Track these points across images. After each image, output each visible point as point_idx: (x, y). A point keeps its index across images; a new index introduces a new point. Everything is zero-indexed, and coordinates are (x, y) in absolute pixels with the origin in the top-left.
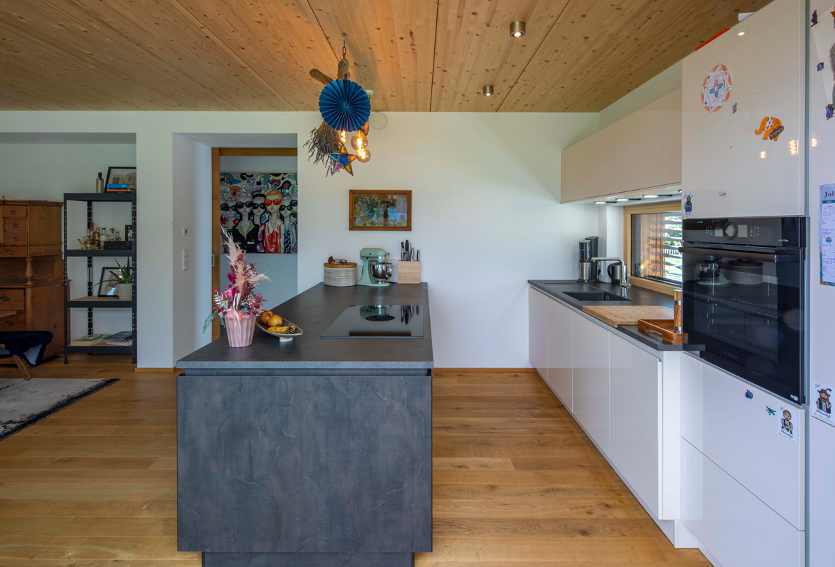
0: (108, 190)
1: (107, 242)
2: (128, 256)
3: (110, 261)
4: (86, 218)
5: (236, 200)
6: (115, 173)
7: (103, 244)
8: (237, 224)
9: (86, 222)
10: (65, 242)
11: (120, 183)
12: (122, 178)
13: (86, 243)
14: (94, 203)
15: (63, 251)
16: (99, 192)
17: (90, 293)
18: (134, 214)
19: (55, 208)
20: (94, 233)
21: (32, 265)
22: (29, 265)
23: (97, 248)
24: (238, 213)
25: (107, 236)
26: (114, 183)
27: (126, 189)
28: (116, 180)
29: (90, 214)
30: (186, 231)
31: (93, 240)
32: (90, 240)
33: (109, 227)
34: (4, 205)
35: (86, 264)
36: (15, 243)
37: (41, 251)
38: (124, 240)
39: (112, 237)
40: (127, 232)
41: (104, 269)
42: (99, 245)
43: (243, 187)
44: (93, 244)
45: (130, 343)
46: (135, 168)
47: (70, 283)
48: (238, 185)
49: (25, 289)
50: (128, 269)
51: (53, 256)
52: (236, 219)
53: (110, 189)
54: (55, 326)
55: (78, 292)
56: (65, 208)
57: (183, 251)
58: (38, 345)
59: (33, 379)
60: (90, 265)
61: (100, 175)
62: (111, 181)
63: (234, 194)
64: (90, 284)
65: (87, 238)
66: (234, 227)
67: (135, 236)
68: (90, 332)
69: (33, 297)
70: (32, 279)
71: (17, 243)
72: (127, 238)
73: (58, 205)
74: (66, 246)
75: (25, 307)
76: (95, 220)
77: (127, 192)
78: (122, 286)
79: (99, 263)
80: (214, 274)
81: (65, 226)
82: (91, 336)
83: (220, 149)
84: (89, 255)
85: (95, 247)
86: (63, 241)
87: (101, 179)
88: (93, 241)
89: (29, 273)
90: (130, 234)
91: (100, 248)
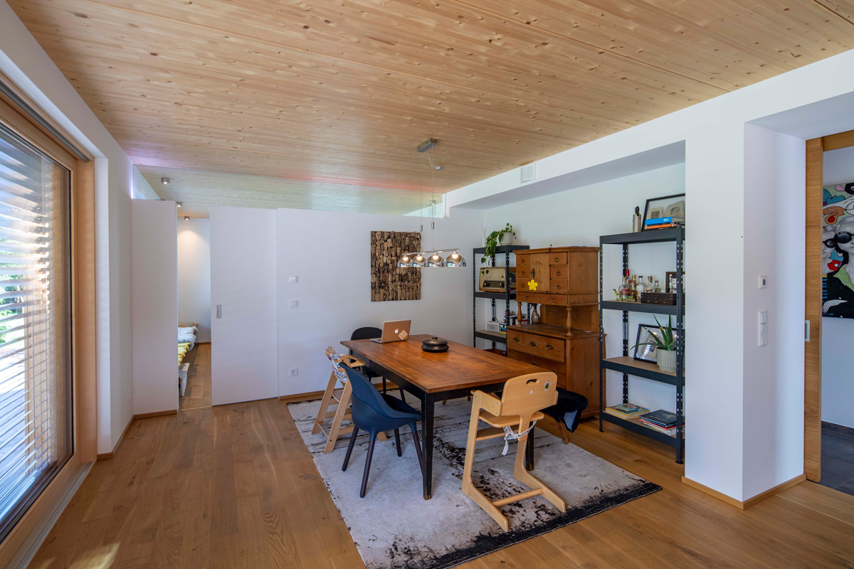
0: (646, 227)
1: (644, 293)
2: (670, 313)
3: (648, 318)
4: (622, 264)
5: (834, 230)
6: (653, 205)
7: (639, 295)
8: (837, 270)
9: (621, 268)
10: (601, 291)
11: (661, 216)
12: (662, 210)
13: (621, 293)
14: (630, 246)
15: (599, 301)
16: (636, 231)
17: (626, 353)
18: (680, 256)
19: (592, 254)
20: (630, 282)
21: (571, 314)
22: (569, 315)
23: (634, 300)
24: (839, 250)
25: (645, 285)
26: (652, 218)
27: (669, 223)
28: (656, 214)
29: (625, 260)
30: (764, 282)
31: (629, 290)
32: (626, 290)
33: (646, 274)
34: (550, 252)
35: (622, 318)
36: (558, 291)
37: (580, 301)
38: (663, 291)
39: (651, 287)
40: (668, 282)
41: (641, 326)
42: (635, 297)
43: (851, 207)
44: (629, 295)
45: (672, 433)
46: (684, 195)
47: (606, 337)
48: (841, 204)
49: (565, 340)
50: (670, 329)
51: (590, 306)
52: (835, 262)
53: (648, 225)
54: (591, 384)
55: (614, 351)
56: (601, 253)
57: (759, 313)
58: (573, 411)
59: (570, 444)
60: (625, 320)
61: (637, 210)
62: (649, 217)
63: (831, 220)
64: (626, 342)
65: (622, 288)
66: (830, 275)
67: (680, 287)
68: (625, 401)
69: (572, 349)
70: (572, 329)
71: (560, 291)
72: (668, 289)
73: (596, 251)
74: (601, 296)
75: (565, 359)
76: (631, 266)
77: (671, 228)
78: (663, 352)
79: (636, 318)
80: (809, 355)
81: (601, 274)
82: (626, 406)
83: (823, 139)
84: (625, 308)
85: (631, 299)
86: (599, 291)
87: (638, 215)
88: (629, 292)
89: (569, 324)
90: (674, 283)
91: (636, 300)
